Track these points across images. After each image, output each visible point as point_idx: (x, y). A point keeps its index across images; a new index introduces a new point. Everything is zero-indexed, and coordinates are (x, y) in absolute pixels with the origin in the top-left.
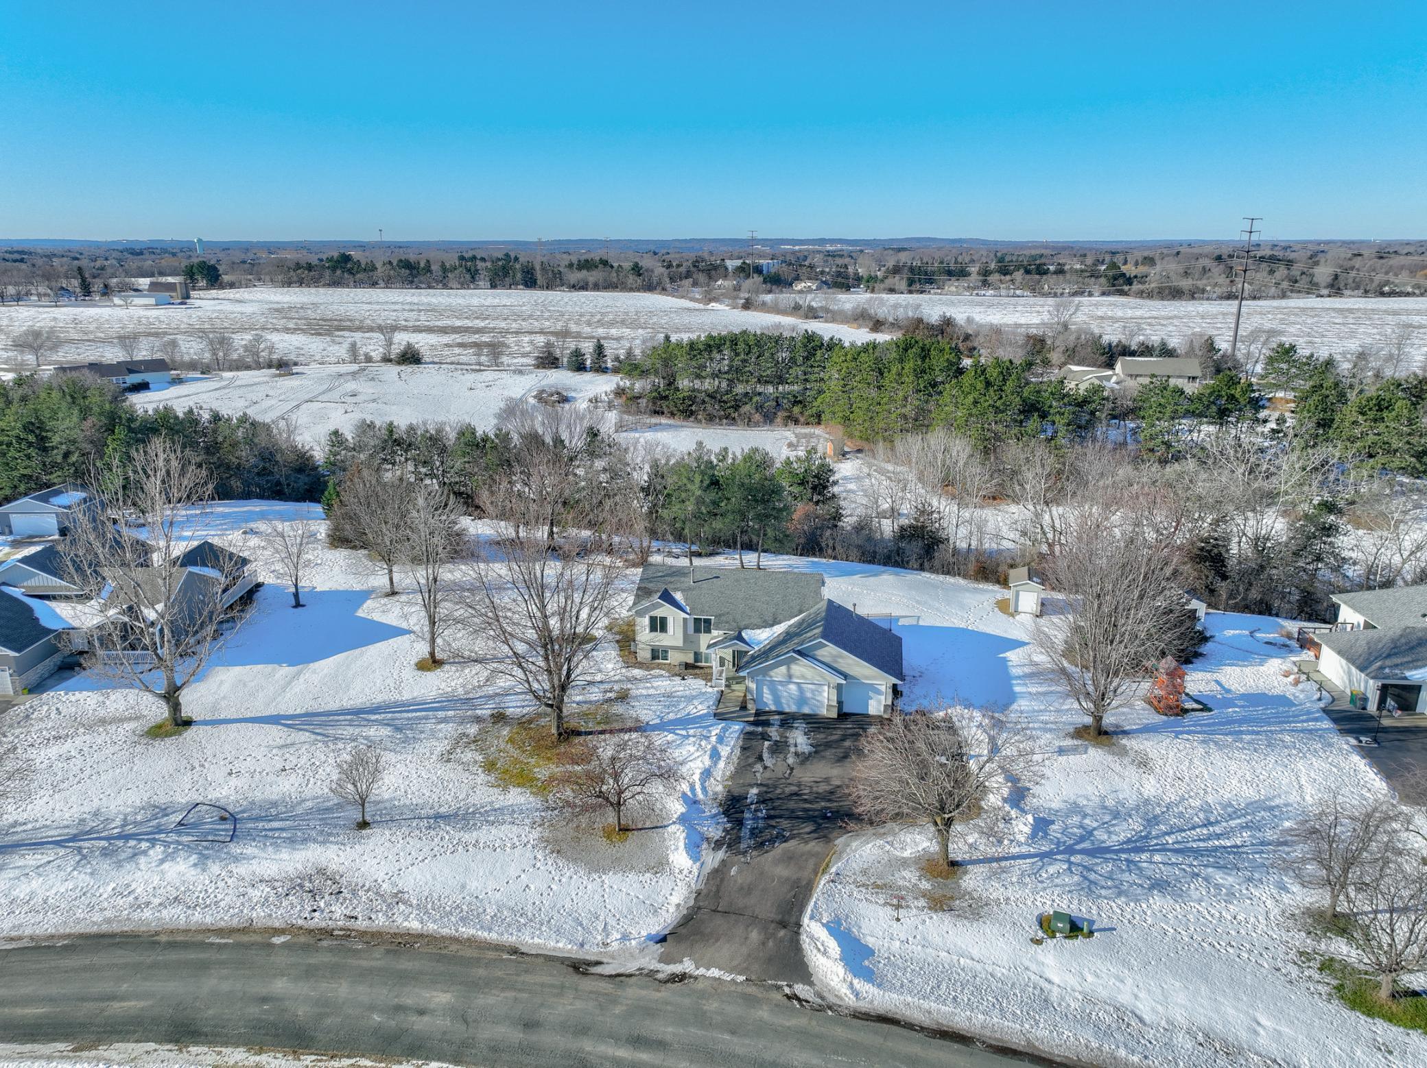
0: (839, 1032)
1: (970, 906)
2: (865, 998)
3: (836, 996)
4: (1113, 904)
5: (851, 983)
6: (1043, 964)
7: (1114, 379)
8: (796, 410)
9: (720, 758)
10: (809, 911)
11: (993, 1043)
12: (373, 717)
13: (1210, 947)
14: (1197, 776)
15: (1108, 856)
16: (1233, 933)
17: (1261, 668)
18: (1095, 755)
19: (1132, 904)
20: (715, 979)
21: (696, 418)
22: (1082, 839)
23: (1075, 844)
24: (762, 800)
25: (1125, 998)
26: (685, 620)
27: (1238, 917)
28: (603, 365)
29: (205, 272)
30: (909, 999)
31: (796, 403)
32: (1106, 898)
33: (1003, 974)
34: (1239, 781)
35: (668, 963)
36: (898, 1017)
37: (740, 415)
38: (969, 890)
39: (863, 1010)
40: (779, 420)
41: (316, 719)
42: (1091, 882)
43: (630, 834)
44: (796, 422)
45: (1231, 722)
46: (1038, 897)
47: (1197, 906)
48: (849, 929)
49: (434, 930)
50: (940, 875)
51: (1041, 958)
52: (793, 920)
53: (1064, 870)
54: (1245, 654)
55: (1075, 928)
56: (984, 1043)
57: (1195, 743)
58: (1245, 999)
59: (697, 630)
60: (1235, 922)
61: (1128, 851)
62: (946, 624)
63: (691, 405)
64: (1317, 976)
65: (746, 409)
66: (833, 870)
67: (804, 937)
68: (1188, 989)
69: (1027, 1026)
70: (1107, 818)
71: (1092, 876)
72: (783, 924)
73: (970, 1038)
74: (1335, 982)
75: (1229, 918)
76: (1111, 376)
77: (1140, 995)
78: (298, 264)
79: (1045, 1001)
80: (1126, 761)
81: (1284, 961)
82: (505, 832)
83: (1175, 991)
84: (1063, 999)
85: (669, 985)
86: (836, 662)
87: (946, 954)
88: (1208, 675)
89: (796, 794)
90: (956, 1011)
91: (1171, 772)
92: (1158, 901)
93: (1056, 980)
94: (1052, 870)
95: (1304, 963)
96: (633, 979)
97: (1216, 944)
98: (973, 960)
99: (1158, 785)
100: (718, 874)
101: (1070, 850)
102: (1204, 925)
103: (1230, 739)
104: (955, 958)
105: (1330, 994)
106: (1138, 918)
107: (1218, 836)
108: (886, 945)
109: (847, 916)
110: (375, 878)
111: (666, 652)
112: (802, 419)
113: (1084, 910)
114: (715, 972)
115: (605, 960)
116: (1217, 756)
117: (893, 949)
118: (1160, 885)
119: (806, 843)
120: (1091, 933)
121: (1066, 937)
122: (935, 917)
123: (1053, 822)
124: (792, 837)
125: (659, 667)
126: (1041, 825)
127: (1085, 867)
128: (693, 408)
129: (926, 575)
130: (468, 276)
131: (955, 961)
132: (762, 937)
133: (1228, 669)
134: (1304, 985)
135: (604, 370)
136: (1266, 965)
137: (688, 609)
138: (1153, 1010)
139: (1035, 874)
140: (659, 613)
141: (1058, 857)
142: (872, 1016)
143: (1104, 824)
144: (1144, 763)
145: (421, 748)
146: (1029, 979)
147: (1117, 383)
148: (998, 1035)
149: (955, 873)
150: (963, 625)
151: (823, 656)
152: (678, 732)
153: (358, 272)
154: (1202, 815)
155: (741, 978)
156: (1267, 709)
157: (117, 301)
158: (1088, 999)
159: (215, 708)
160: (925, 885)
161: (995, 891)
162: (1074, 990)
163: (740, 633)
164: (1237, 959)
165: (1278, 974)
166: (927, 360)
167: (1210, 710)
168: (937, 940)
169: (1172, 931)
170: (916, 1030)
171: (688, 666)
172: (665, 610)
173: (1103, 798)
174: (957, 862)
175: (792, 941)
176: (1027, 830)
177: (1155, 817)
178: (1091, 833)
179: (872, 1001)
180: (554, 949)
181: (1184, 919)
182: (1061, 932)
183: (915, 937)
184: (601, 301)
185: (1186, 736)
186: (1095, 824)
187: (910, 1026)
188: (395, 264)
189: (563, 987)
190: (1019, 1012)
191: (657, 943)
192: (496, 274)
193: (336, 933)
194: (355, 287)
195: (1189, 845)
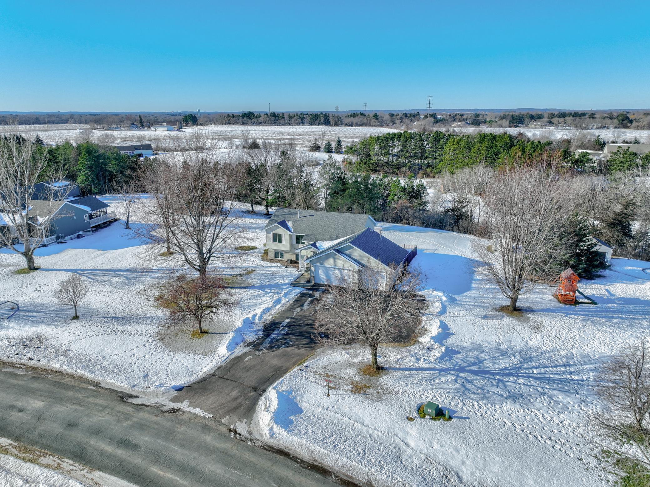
0: (248, 456)
1: (378, 393)
2: (276, 438)
3: (260, 434)
4: (476, 403)
5: (272, 427)
6: (408, 433)
7: (602, 155)
8: (429, 170)
9: (280, 303)
10: (275, 384)
11: (344, 478)
12: (122, 273)
13: (534, 439)
14: (571, 338)
15: (487, 376)
16: (556, 431)
17: (641, 286)
18: (507, 321)
19: (489, 405)
20: (195, 414)
21: (379, 173)
22: (474, 364)
23: (467, 367)
24: (289, 325)
25: (454, 463)
26: (291, 236)
27: (565, 422)
28: (340, 150)
29: (191, 119)
30: (304, 442)
31: (428, 167)
32: (472, 399)
33: (378, 436)
34: (600, 343)
35: (174, 402)
36: (290, 452)
37: (400, 172)
38: (383, 384)
39: (271, 445)
40: (419, 175)
41: (95, 272)
42: (466, 389)
43: (205, 335)
44: (428, 176)
45: (607, 311)
46: (426, 394)
47: (536, 412)
48: (295, 397)
49: (65, 370)
50: (370, 374)
51: (408, 429)
52: (263, 388)
53: (452, 380)
54: (631, 278)
55: (439, 413)
56: (338, 476)
57: (578, 321)
58: (545, 475)
59: (298, 242)
60: (561, 425)
61: (503, 375)
62: (450, 254)
63: (376, 167)
64: (610, 469)
65: (403, 169)
66: (306, 364)
67: (263, 398)
68: (504, 462)
69: (373, 470)
70: (497, 355)
71: (469, 386)
72: (255, 389)
73: (330, 472)
74: (624, 475)
75: (557, 422)
76: (601, 154)
77: (467, 463)
78: (228, 115)
79: (398, 457)
80: (526, 325)
81: (588, 455)
82: (144, 328)
83: (493, 463)
84: (411, 456)
85: (167, 414)
86: (363, 260)
87: (347, 419)
88: (602, 287)
89: (310, 324)
90: (330, 454)
91: (554, 333)
92: (509, 406)
93: (412, 444)
94: (443, 379)
95: (604, 458)
96: (148, 408)
97: (539, 437)
98: (363, 424)
99: (541, 340)
100: (239, 359)
101: (462, 370)
102: (536, 424)
103: (603, 320)
104: (352, 422)
105: (616, 482)
106: (489, 413)
107: (571, 373)
108: (313, 409)
109: (298, 390)
110: (62, 343)
111: (282, 254)
112: (431, 175)
113: (453, 404)
114: (198, 411)
115: (141, 396)
116: (589, 328)
117: (316, 412)
118: (514, 397)
119: (299, 349)
120: (450, 418)
121: (431, 419)
122: (352, 396)
123: (459, 353)
124: (292, 345)
125: (278, 261)
126: (450, 353)
127: (467, 380)
128: (378, 168)
129: (454, 233)
130: (300, 120)
131: (351, 424)
132: (239, 394)
133: (618, 285)
134: (596, 473)
135: (340, 153)
136: (572, 455)
137: (292, 230)
138: (472, 473)
139: (431, 380)
140: (277, 232)
141: (452, 372)
142: (275, 449)
143: (493, 358)
144: (537, 328)
145: (133, 288)
146: (394, 441)
147: (604, 157)
148: (350, 474)
149: (379, 374)
150: (459, 254)
151: (355, 256)
152: (266, 290)
153: (253, 118)
154: (564, 360)
155: (210, 416)
156: (637, 307)
157: (152, 129)
158: (428, 459)
159: (55, 264)
160: (357, 378)
161: (400, 387)
162: (421, 453)
163: (315, 243)
164: (551, 449)
165: (579, 462)
166: (494, 142)
167: (596, 304)
168: (347, 410)
169: (510, 424)
170: (297, 462)
171: (292, 262)
172: (281, 230)
173: (499, 344)
174: (384, 368)
175: (255, 398)
176: (438, 355)
177: (531, 357)
178: (481, 362)
179: (280, 440)
180: (118, 387)
181: (523, 418)
182: (430, 416)
183: (334, 406)
184: (357, 130)
185: (572, 316)
186: (487, 358)
187: (295, 459)
188: (269, 115)
189: (106, 407)
190: (373, 461)
191: (176, 390)
192: (312, 119)
193: (16, 365)
194: (252, 125)
195: (547, 376)
